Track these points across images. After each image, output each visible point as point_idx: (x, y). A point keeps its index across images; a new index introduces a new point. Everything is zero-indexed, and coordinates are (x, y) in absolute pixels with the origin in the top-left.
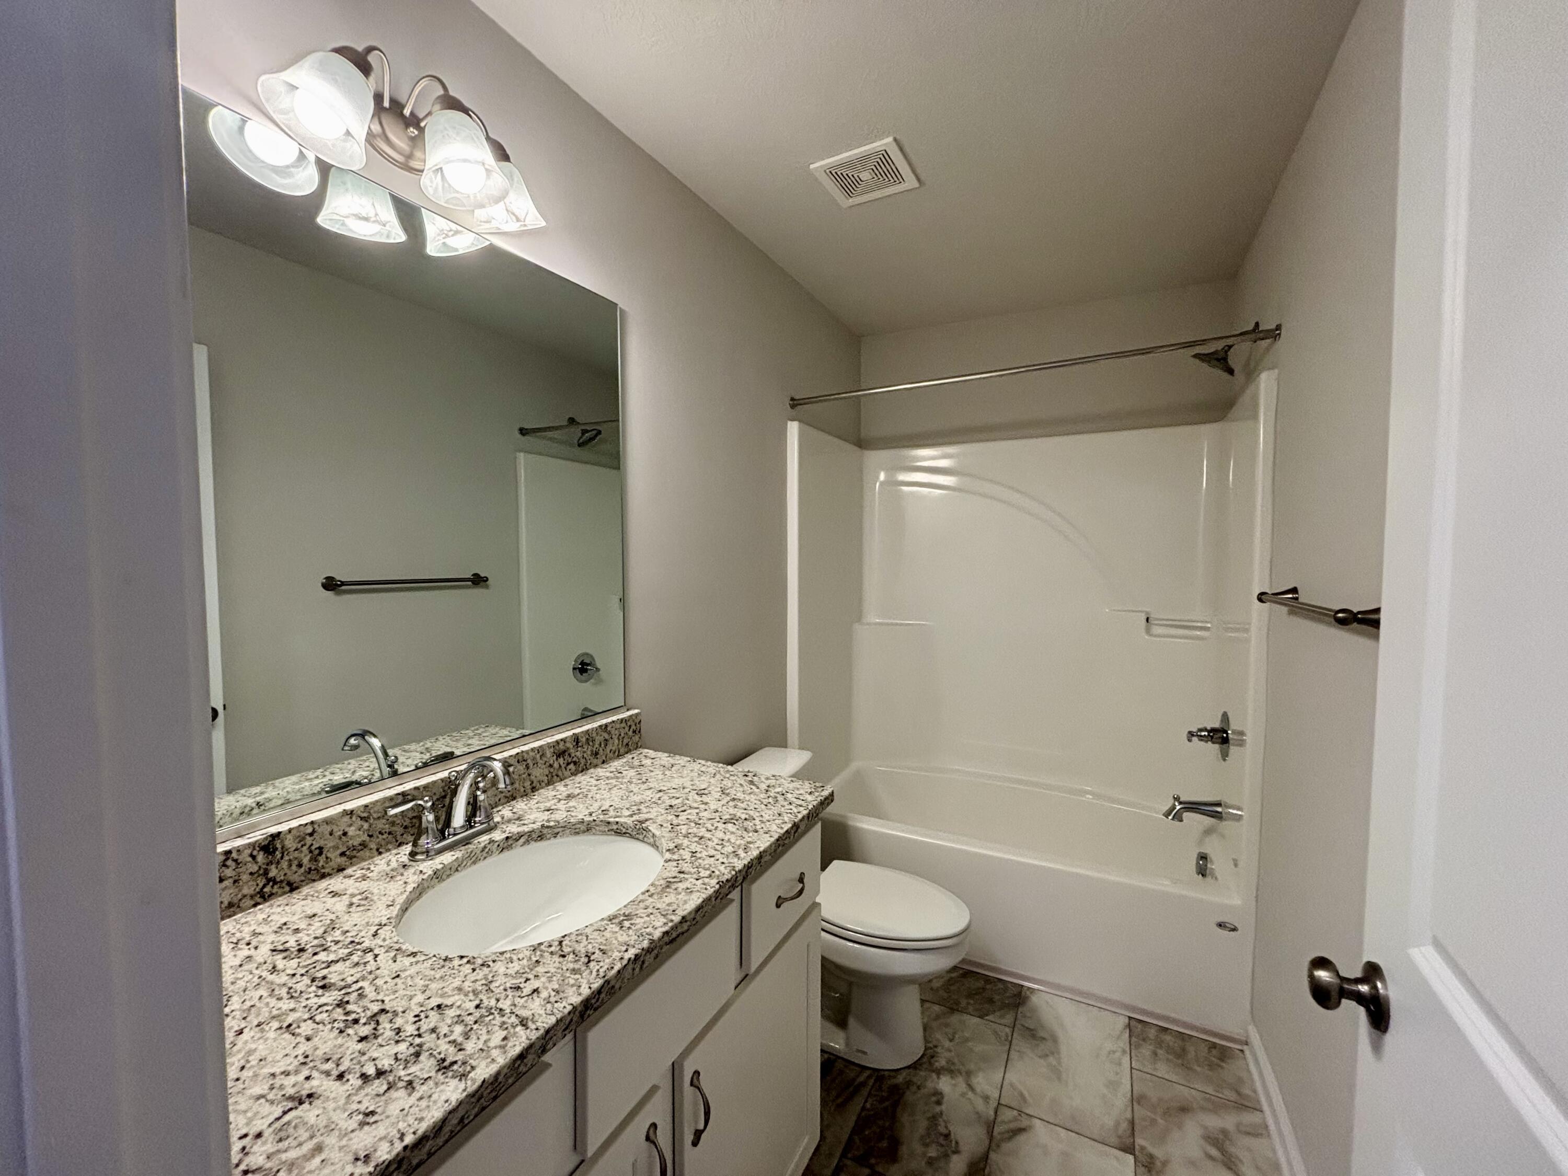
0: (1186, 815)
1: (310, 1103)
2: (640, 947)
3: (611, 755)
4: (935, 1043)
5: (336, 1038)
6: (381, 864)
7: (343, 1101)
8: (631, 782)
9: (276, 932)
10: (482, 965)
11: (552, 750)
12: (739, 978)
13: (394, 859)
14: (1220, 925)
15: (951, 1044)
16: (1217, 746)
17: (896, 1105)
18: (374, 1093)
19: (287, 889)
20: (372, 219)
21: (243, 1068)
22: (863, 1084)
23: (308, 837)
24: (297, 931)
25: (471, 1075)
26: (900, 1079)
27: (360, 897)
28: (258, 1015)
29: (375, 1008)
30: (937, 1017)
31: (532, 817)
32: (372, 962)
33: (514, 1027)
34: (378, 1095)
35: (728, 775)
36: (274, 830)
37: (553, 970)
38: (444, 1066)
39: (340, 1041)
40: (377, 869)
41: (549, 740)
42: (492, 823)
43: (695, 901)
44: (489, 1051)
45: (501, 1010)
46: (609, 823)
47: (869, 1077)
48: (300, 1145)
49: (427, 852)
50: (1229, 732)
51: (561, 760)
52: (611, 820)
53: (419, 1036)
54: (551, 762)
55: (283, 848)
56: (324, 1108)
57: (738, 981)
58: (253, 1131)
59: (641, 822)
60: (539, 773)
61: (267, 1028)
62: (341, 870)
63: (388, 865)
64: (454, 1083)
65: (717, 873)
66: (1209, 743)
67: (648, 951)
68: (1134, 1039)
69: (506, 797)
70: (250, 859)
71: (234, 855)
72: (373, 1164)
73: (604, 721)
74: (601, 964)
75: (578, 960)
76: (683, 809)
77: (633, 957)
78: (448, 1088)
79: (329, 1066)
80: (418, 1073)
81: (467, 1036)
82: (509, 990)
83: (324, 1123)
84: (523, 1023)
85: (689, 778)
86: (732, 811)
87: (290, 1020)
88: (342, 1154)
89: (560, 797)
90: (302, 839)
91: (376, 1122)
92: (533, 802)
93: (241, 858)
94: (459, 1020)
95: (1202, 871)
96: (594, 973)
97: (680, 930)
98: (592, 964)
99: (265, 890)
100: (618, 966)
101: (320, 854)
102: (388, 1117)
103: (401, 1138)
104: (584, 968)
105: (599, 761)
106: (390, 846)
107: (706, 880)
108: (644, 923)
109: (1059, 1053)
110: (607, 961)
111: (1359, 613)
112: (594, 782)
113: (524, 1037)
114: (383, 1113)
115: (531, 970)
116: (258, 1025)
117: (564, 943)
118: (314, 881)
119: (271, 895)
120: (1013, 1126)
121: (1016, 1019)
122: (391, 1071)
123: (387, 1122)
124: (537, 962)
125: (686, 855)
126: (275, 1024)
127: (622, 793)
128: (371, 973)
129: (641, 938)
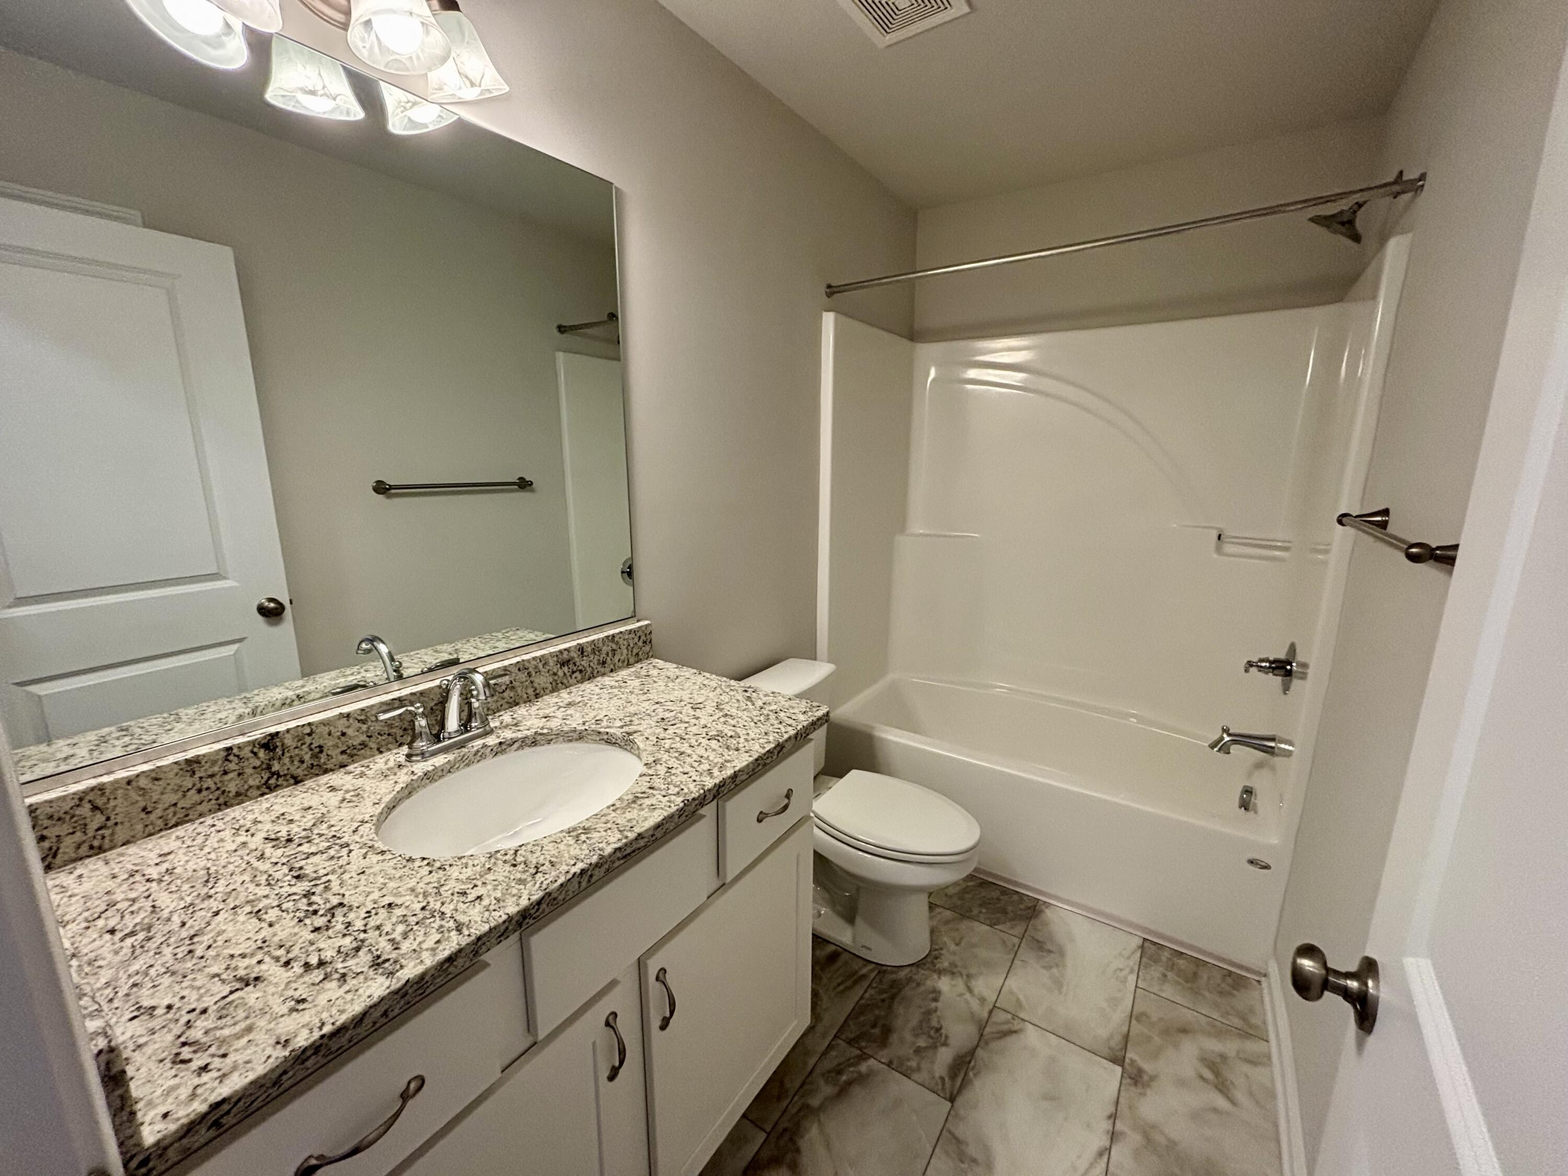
0: (1234, 749)
1: (255, 986)
2: (588, 861)
3: (620, 664)
4: (941, 946)
5: (294, 927)
6: (380, 762)
7: (283, 987)
8: (632, 693)
9: (273, 821)
10: (440, 868)
11: (555, 659)
12: (714, 886)
13: (392, 759)
14: (1251, 862)
15: (958, 948)
16: (1279, 679)
17: (893, 997)
18: (311, 981)
19: (292, 781)
20: (320, 93)
21: (209, 947)
22: (864, 976)
23: (306, 737)
24: (291, 821)
25: (398, 974)
26: (902, 974)
27: (352, 793)
28: (236, 898)
29: (335, 901)
30: (947, 922)
31: (528, 723)
32: (345, 857)
33: (449, 931)
34: (313, 984)
35: (728, 690)
36: (273, 730)
37: (501, 879)
38: (377, 963)
39: (296, 930)
40: (377, 767)
41: (552, 650)
42: (487, 728)
43: (656, 817)
44: (420, 952)
45: (443, 913)
46: (599, 733)
47: (872, 971)
48: (235, 1024)
49: (423, 754)
50: (1294, 664)
51: (566, 669)
52: (602, 730)
53: (365, 931)
54: (555, 670)
55: (283, 745)
56: (265, 992)
57: (711, 891)
58: (201, 1006)
59: (629, 734)
60: (542, 680)
61: (239, 912)
62: (343, 766)
63: (386, 764)
64: (381, 979)
65: (686, 790)
66: (1271, 675)
67: (597, 865)
68: (1144, 960)
69: (508, 703)
70: (252, 755)
71: (235, 751)
72: (289, 1049)
73: (611, 632)
74: (547, 876)
75: (527, 871)
76: (673, 722)
77: (579, 871)
78: (374, 984)
79: (281, 952)
80: (353, 967)
81: (405, 935)
82: (456, 895)
83: (261, 1007)
84: (459, 929)
85: (688, 691)
86: (720, 727)
87: (260, 906)
88: (267, 1037)
89: (561, 704)
90: (300, 739)
91: (303, 1010)
92: (534, 708)
93: (242, 754)
94: (404, 919)
95: (1245, 805)
96: (538, 885)
97: (635, 846)
98: (539, 875)
99: (270, 782)
100: (562, 880)
101: (321, 752)
102: (315, 1006)
103: (321, 1028)
104: (529, 879)
105: (608, 670)
106: (390, 746)
107: (673, 798)
108: (601, 837)
109: (1064, 966)
110: (553, 874)
111: (1438, 548)
112: (597, 690)
113: (456, 942)
114: (313, 1001)
115: (481, 876)
116: (233, 909)
117: (519, 852)
118: (317, 775)
119: (277, 787)
120: (1005, 1027)
121: (1026, 931)
122: (331, 963)
123: (313, 1011)
124: (489, 869)
125: (662, 770)
126: (248, 909)
127: (620, 702)
128: (341, 867)
129: (592, 853)
